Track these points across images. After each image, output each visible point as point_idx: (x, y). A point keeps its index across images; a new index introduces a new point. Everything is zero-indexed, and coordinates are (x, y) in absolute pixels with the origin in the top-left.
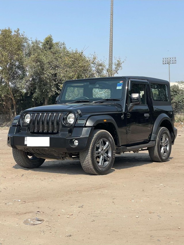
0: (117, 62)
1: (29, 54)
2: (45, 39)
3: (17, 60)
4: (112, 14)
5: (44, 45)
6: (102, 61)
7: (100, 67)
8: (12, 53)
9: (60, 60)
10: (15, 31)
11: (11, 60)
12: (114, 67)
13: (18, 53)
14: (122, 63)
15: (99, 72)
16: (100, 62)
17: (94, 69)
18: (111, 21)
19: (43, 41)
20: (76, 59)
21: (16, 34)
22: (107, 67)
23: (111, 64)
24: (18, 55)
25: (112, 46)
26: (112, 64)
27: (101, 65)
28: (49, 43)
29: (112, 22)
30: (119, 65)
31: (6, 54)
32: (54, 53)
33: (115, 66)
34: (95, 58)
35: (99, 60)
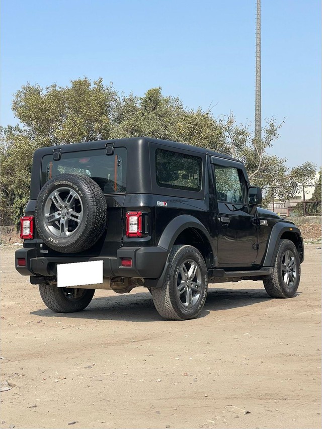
0: (269, 127)
1: (119, 120)
2: (146, 93)
3: (99, 130)
4: (259, 45)
5: (145, 102)
6: (243, 127)
7: (240, 137)
8: (90, 119)
9: (170, 127)
10: (95, 83)
11: (88, 131)
12: (264, 135)
13: (101, 118)
14: (278, 128)
15: (238, 144)
16: (240, 128)
17: (229, 140)
18: (257, 56)
19: (143, 96)
20: (197, 125)
21: (96, 86)
22: (253, 136)
23: (258, 132)
24: (101, 122)
25: (260, 100)
26: (261, 130)
27: (241, 133)
28: (153, 100)
29: (260, 58)
30: (272, 131)
31: (81, 122)
32: (161, 117)
33: (266, 134)
34: (230, 122)
35: (238, 125)
